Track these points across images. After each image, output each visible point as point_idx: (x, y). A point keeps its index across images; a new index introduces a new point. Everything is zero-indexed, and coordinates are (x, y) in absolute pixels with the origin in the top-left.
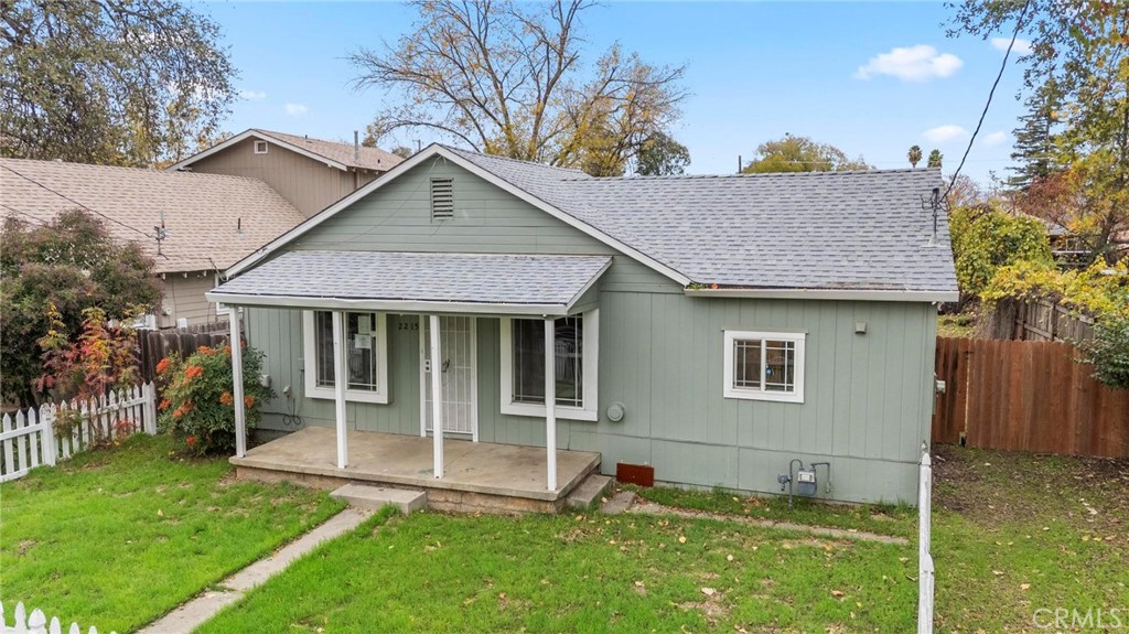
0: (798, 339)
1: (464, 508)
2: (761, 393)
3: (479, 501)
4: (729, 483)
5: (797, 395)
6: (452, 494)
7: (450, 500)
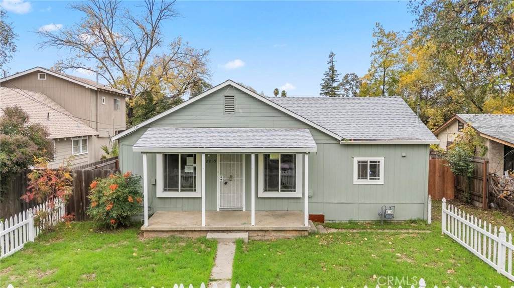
0: (382, 160)
1: (266, 238)
2: (368, 181)
3: (273, 233)
4: (355, 218)
5: (381, 181)
6: (260, 232)
7: (260, 235)
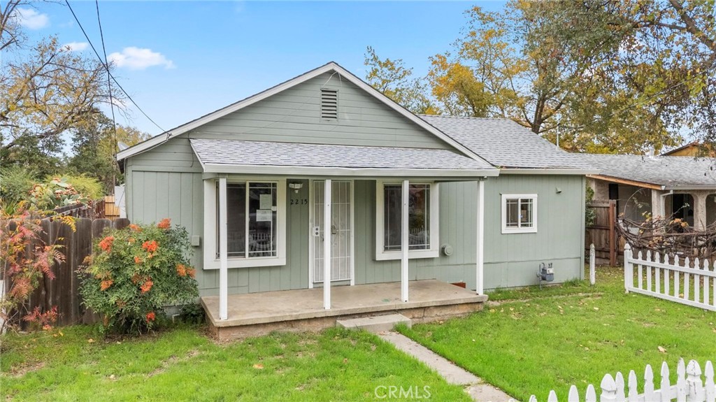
0: (533, 196)
1: (426, 320)
2: (520, 229)
4: (503, 285)
5: (534, 228)
7: (416, 316)
